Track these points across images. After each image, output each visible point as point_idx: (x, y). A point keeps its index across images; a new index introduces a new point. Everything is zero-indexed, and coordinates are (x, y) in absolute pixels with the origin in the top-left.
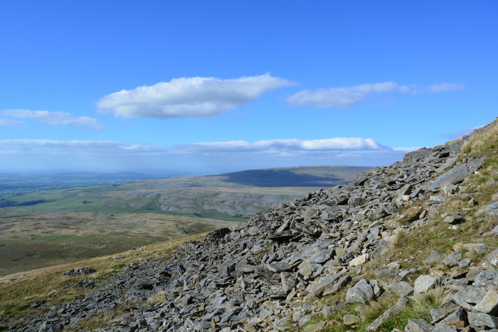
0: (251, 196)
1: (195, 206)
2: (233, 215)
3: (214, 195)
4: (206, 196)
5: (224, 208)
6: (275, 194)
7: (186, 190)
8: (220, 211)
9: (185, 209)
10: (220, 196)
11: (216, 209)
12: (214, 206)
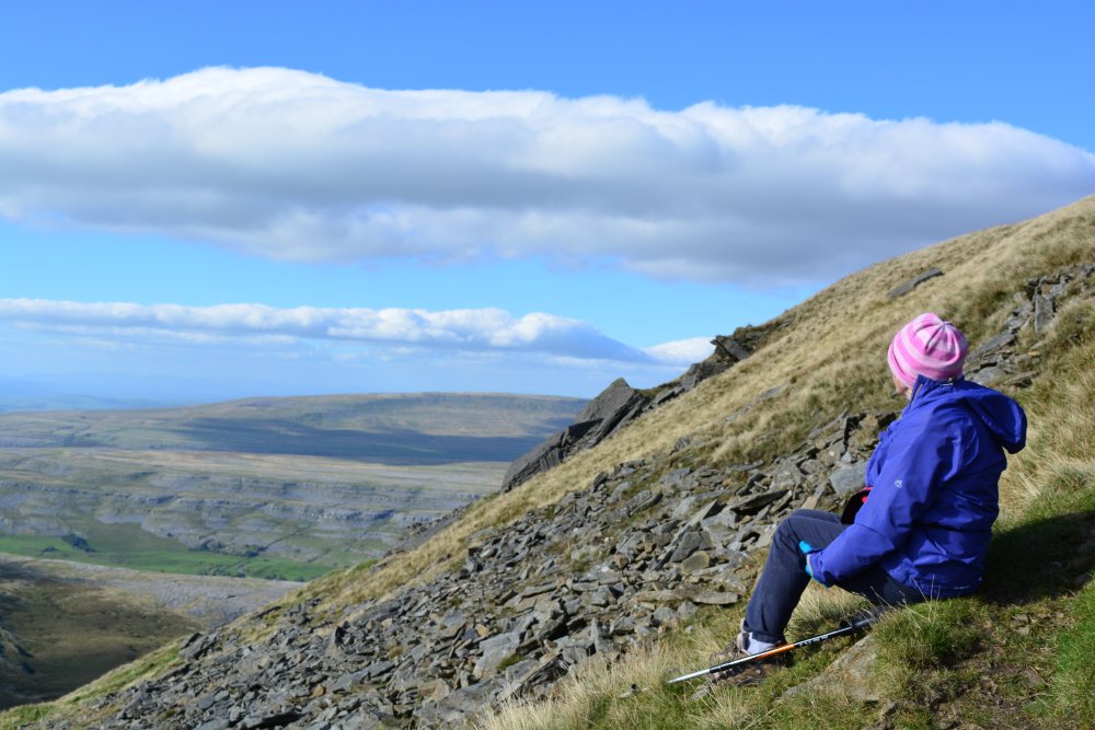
0: (256, 483)
1: (68, 513)
2: (192, 545)
3: (136, 477)
4: (108, 480)
5: (166, 520)
6: (336, 478)
7: (43, 459)
8: (152, 530)
9: (33, 521)
10: (154, 480)
11: (138, 526)
12: (132, 512)
